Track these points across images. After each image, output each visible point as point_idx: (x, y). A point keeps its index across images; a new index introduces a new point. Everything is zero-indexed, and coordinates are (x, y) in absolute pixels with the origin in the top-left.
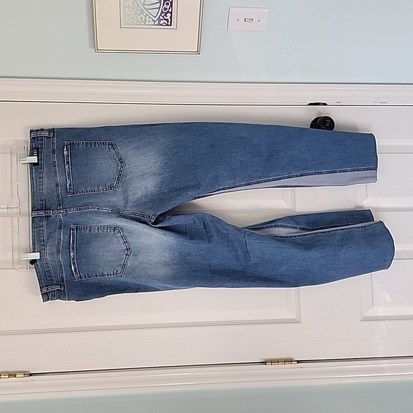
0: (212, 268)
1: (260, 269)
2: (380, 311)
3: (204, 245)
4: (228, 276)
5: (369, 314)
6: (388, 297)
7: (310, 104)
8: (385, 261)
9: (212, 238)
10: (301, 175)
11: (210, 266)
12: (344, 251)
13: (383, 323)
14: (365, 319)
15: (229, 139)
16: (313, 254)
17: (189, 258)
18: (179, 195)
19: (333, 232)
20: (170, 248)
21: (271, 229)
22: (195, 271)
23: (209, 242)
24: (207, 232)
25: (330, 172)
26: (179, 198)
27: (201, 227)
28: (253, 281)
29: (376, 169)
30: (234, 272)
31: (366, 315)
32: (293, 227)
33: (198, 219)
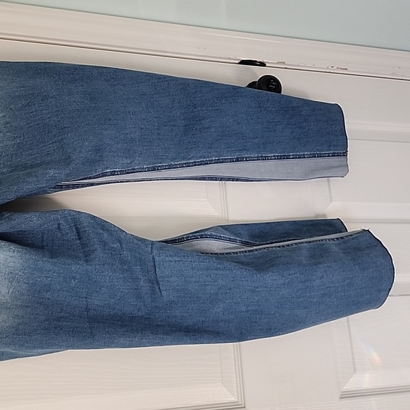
0: (92, 313)
1: (178, 313)
2: (365, 381)
3: (77, 268)
4: (122, 326)
5: (349, 386)
6: (375, 356)
7: (243, 62)
8: (379, 291)
9: (93, 256)
10: (237, 160)
11: (87, 309)
12: (319, 274)
13: (373, 400)
14: (345, 396)
15: (120, 92)
16: (271, 278)
17: (48, 295)
18: (30, 175)
19: (295, 246)
20: (12, 277)
21: (195, 242)
22: (59, 319)
23: (87, 261)
24: (84, 245)
25: (280, 158)
26: (30, 180)
27: (72, 235)
28: (167, 334)
29: (345, 154)
30: (132, 319)
31: (345, 388)
32: (230, 240)
33: (67, 221)
